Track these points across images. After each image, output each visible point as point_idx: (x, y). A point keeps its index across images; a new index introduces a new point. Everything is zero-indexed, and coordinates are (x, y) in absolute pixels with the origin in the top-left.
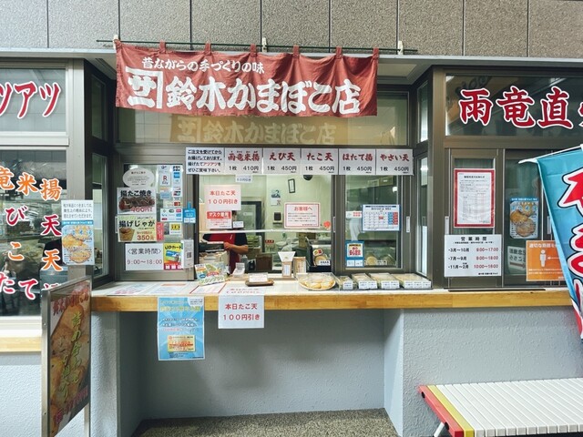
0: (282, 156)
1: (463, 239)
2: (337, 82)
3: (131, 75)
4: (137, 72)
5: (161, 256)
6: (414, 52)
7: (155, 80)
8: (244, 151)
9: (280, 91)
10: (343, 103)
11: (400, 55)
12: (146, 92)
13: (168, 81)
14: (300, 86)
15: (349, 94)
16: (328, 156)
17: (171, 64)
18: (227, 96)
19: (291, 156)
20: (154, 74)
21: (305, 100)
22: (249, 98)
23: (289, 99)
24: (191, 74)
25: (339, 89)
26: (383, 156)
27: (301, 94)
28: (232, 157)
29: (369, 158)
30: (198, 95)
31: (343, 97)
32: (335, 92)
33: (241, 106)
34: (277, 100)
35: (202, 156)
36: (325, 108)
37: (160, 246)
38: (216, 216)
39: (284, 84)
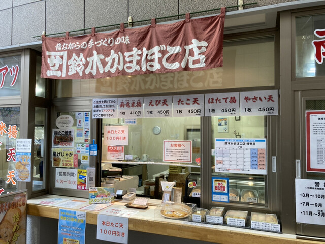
0: (158, 102)
1: (317, 184)
2: (186, 42)
3: (49, 56)
4: (53, 54)
5: (75, 178)
6: (255, 4)
7: (62, 57)
8: (130, 100)
9: (141, 55)
10: (191, 59)
11: (241, 10)
12: (57, 67)
13: (69, 57)
14: (156, 49)
15: (196, 51)
16: (196, 101)
17: (71, 45)
18: (104, 63)
19: (165, 102)
20: (62, 53)
21: (160, 60)
22: (119, 63)
23: (147, 60)
24: (82, 50)
25: (188, 48)
26: (247, 98)
27: (157, 56)
28: (122, 105)
29: (233, 100)
30: (86, 65)
31: (192, 53)
32: (184, 51)
33: (113, 70)
34: (139, 63)
35: (102, 104)
36: (176, 65)
37: (75, 171)
38: (114, 150)
39: (144, 49)
